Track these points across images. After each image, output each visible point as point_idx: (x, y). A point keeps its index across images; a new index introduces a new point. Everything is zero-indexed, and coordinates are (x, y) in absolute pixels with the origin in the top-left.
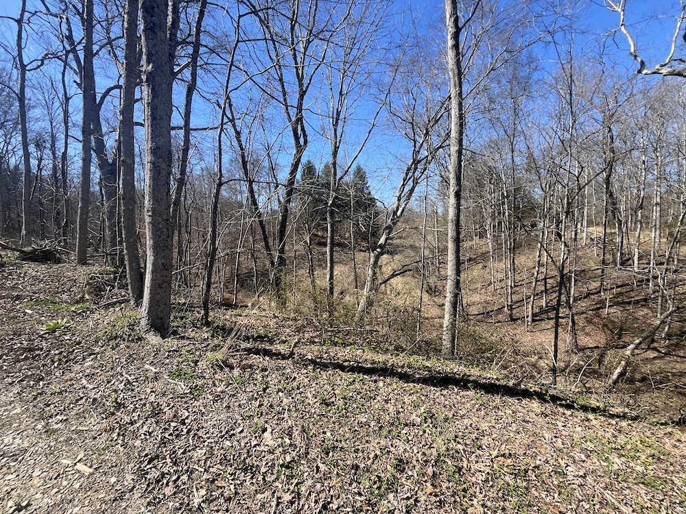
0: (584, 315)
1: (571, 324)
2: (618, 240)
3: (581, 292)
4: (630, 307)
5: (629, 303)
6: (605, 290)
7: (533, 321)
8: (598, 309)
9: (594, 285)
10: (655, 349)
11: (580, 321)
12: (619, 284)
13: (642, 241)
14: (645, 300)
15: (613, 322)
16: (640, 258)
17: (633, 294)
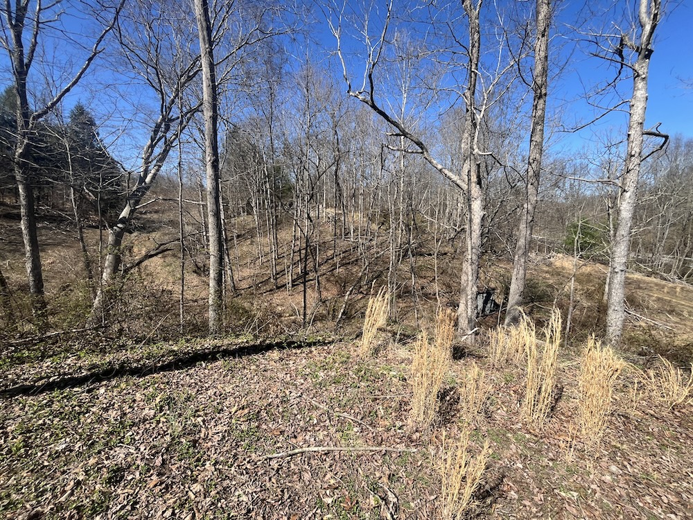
0: (325, 276)
1: (317, 284)
2: (342, 219)
3: (323, 259)
4: (349, 267)
5: (349, 263)
6: (336, 256)
7: (293, 286)
8: (333, 270)
9: (330, 253)
10: (361, 292)
11: (323, 281)
12: (344, 250)
13: (355, 220)
14: (357, 260)
15: (341, 278)
16: (354, 232)
17: (351, 257)
